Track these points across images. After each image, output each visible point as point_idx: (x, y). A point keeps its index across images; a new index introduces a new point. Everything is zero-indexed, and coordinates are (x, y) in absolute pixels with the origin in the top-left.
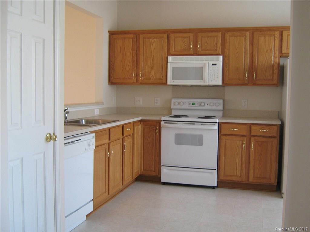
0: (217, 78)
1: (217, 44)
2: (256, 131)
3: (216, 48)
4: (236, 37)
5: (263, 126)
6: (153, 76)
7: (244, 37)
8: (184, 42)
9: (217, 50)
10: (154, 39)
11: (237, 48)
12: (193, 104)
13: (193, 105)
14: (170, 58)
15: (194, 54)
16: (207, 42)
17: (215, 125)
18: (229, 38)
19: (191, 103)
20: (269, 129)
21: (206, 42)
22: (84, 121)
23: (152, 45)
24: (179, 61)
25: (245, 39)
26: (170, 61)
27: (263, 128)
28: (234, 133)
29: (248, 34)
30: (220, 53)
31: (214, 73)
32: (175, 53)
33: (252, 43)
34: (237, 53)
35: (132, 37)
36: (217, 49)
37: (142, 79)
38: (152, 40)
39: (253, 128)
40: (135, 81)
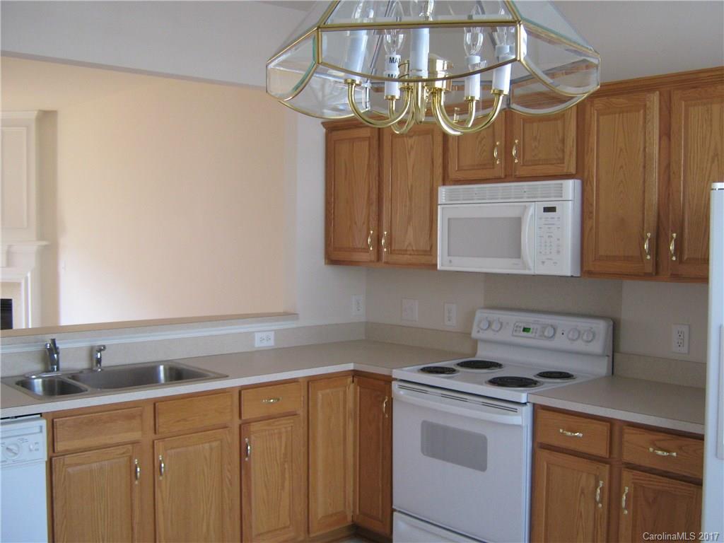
0: (558, 252)
1: (563, 141)
2: (637, 449)
3: (561, 155)
4: (617, 115)
5: (661, 436)
6: (410, 244)
7: (642, 112)
8: (480, 142)
9: (563, 163)
10: (414, 138)
11: (621, 150)
12: (525, 330)
13: (525, 334)
14: (443, 192)
15: (506, 176)
16: (538, 138)
17: (515, 411)
18: (598, 121)
19: (520, 327)
20: (680, 448)
21: (536, 138)
22: (162, 368)
23: (409, 154)
24: (464, 200)
25: (645, 118)
26: (444, 201)
27: (657, 443)
28: (572, 446)
29: (654, 99)
30: (573, 171)
31: (549, 237)
32: (460, 176)
33: (666, 133)
34: (622, 167)
35: (369, 135)
36: (564, 158)
37: (388, 251)
38: (410, 141)
39: (631, 437)
40: (373, 257)
